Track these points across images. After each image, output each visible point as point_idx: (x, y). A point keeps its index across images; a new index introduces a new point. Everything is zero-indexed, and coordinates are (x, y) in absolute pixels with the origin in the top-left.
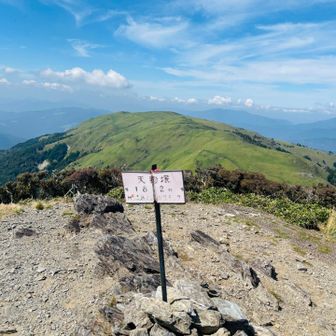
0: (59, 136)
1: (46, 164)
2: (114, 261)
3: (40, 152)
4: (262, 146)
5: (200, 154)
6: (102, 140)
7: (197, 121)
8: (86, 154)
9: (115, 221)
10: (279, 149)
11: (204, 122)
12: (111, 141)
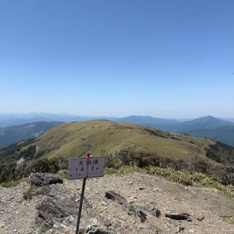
0: (31, 141)
1: (22, 160)
2: (48, 213)
3: (19, 152)
4: (162, 137)
5: (124, 145)
6: (60, 141)
7: (121, 124)
8: (50, 151)
9: (56, 189)
10: (173, 138)
11: (126, 125)
12: (66, 141)
